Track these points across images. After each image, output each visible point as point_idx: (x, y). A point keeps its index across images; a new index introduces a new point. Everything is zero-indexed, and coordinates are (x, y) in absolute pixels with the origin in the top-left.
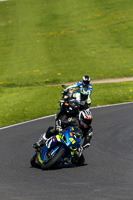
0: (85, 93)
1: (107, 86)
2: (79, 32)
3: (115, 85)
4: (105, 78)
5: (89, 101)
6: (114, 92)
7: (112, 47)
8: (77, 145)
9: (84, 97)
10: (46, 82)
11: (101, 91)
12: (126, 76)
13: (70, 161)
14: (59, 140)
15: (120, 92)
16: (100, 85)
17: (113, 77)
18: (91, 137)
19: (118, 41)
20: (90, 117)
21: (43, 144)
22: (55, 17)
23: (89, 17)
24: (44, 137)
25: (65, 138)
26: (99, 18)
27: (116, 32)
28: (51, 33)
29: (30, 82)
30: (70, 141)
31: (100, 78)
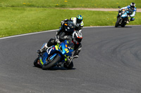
0: (80, 18)
1: (99, 13)
3: (104, 13)
4: (98, 7)
5: (82, 24)
8: (69, 54)
9: (79, 21)
10: (56, 6)
13: (62, 65)
14: (57, 49)
15: (107, 18)
18: (79, 51)
20: (81, 36)
21: (45, 51)
24: (46, 46)
25: (61, 49)
29: (45, 5)
30: (65, 50)
31: (94, 7)
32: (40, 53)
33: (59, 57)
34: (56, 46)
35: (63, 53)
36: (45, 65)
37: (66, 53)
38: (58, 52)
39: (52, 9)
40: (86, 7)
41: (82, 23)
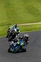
0: (18, 29)
1: (26, 26)
2: (17, 9)
3: (28, 26)
4: (25, 23)
6: (28, 27)
7: (27, 14)
10: (7, 25)
11: (24, 27)
12: (31, 23)
15: (30, 28)
16: (23, 25)
17: (27, 23)
19: (29, 12)
20: (28, 36)
21: (13, 45)
22: (9, 4)
23: (20, 4)
26: (23, 5)
27: (28, 9)
28: (8, 9)
29: (2, 25)
30: (22, 44)
31: (23, 23)
32: (10, 46)
33: (19, 47)
34: (18, 42)
35: (21, 45)
36: (14, 51)
37: (22, 45)
38: (19, 45)
39: (5, 26)
40: (20, 24)
41: (19, 31)
